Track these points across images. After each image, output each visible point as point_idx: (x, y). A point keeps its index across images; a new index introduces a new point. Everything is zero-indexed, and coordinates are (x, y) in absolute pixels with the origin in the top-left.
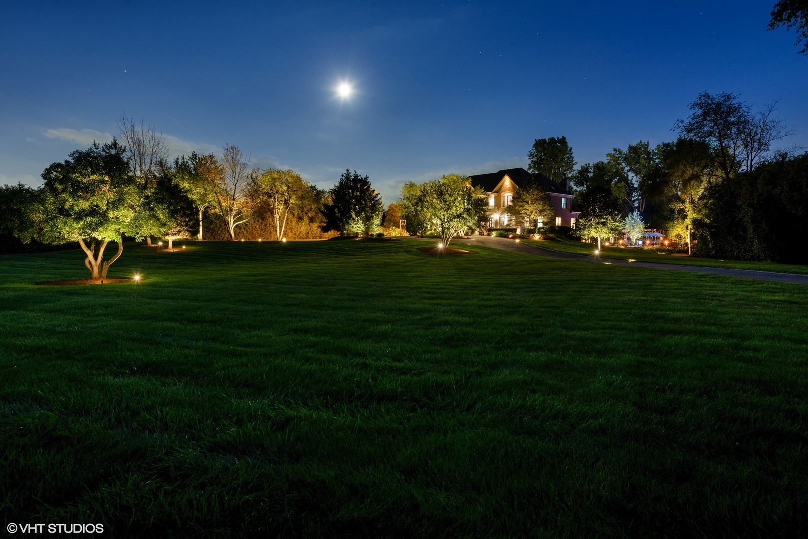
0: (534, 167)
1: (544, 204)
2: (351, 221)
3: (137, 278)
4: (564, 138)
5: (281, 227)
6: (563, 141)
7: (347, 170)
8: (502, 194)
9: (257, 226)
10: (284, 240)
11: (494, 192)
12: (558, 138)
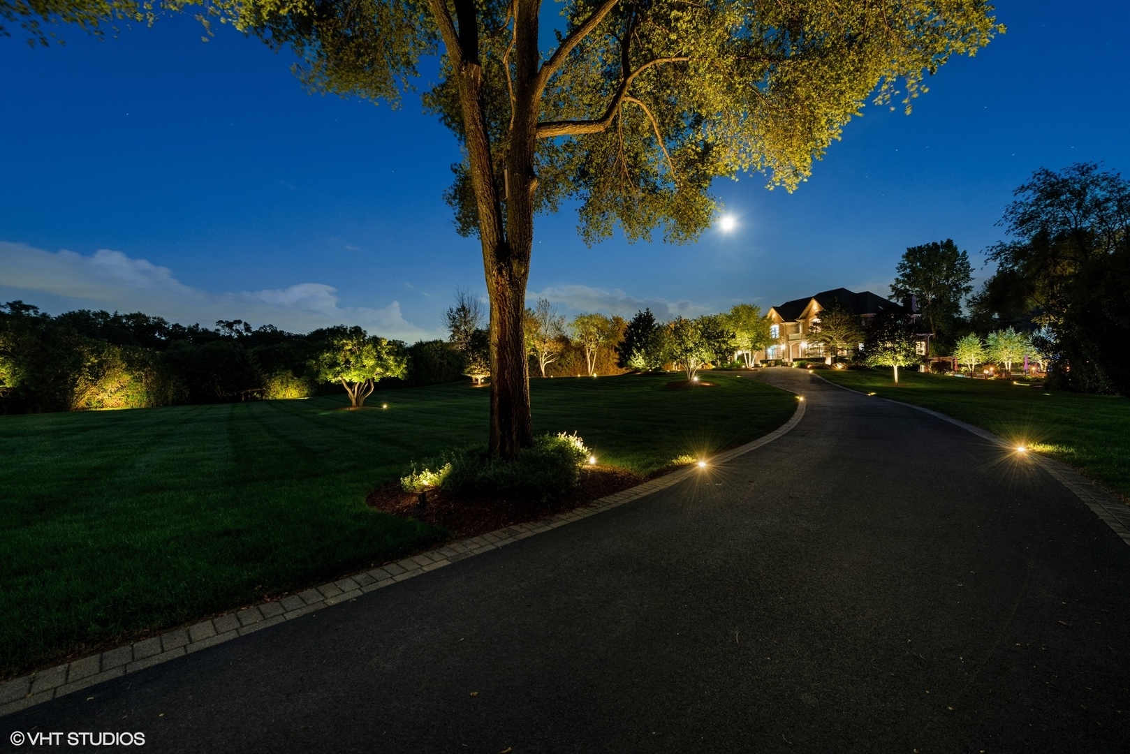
0: (904, 282)
1: (850, 329)
2: (632, 357)
3: (385, 406)
4: (949, 242)
5: (592, 362)
6: (949, 244)
7: (647, 309)
8: (810, 320)
9: (579, 364)
10: (595, 375)
11: (801, 319)
12: (942, 242)
